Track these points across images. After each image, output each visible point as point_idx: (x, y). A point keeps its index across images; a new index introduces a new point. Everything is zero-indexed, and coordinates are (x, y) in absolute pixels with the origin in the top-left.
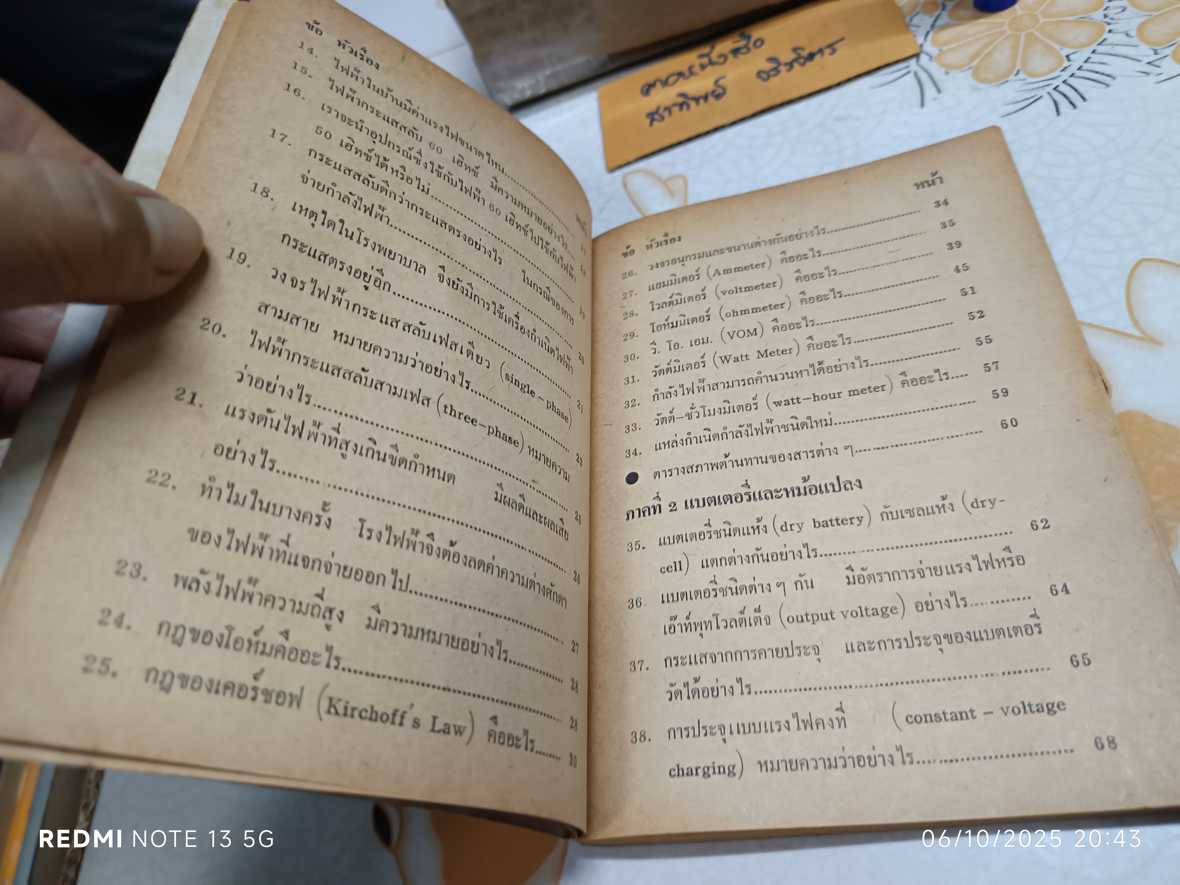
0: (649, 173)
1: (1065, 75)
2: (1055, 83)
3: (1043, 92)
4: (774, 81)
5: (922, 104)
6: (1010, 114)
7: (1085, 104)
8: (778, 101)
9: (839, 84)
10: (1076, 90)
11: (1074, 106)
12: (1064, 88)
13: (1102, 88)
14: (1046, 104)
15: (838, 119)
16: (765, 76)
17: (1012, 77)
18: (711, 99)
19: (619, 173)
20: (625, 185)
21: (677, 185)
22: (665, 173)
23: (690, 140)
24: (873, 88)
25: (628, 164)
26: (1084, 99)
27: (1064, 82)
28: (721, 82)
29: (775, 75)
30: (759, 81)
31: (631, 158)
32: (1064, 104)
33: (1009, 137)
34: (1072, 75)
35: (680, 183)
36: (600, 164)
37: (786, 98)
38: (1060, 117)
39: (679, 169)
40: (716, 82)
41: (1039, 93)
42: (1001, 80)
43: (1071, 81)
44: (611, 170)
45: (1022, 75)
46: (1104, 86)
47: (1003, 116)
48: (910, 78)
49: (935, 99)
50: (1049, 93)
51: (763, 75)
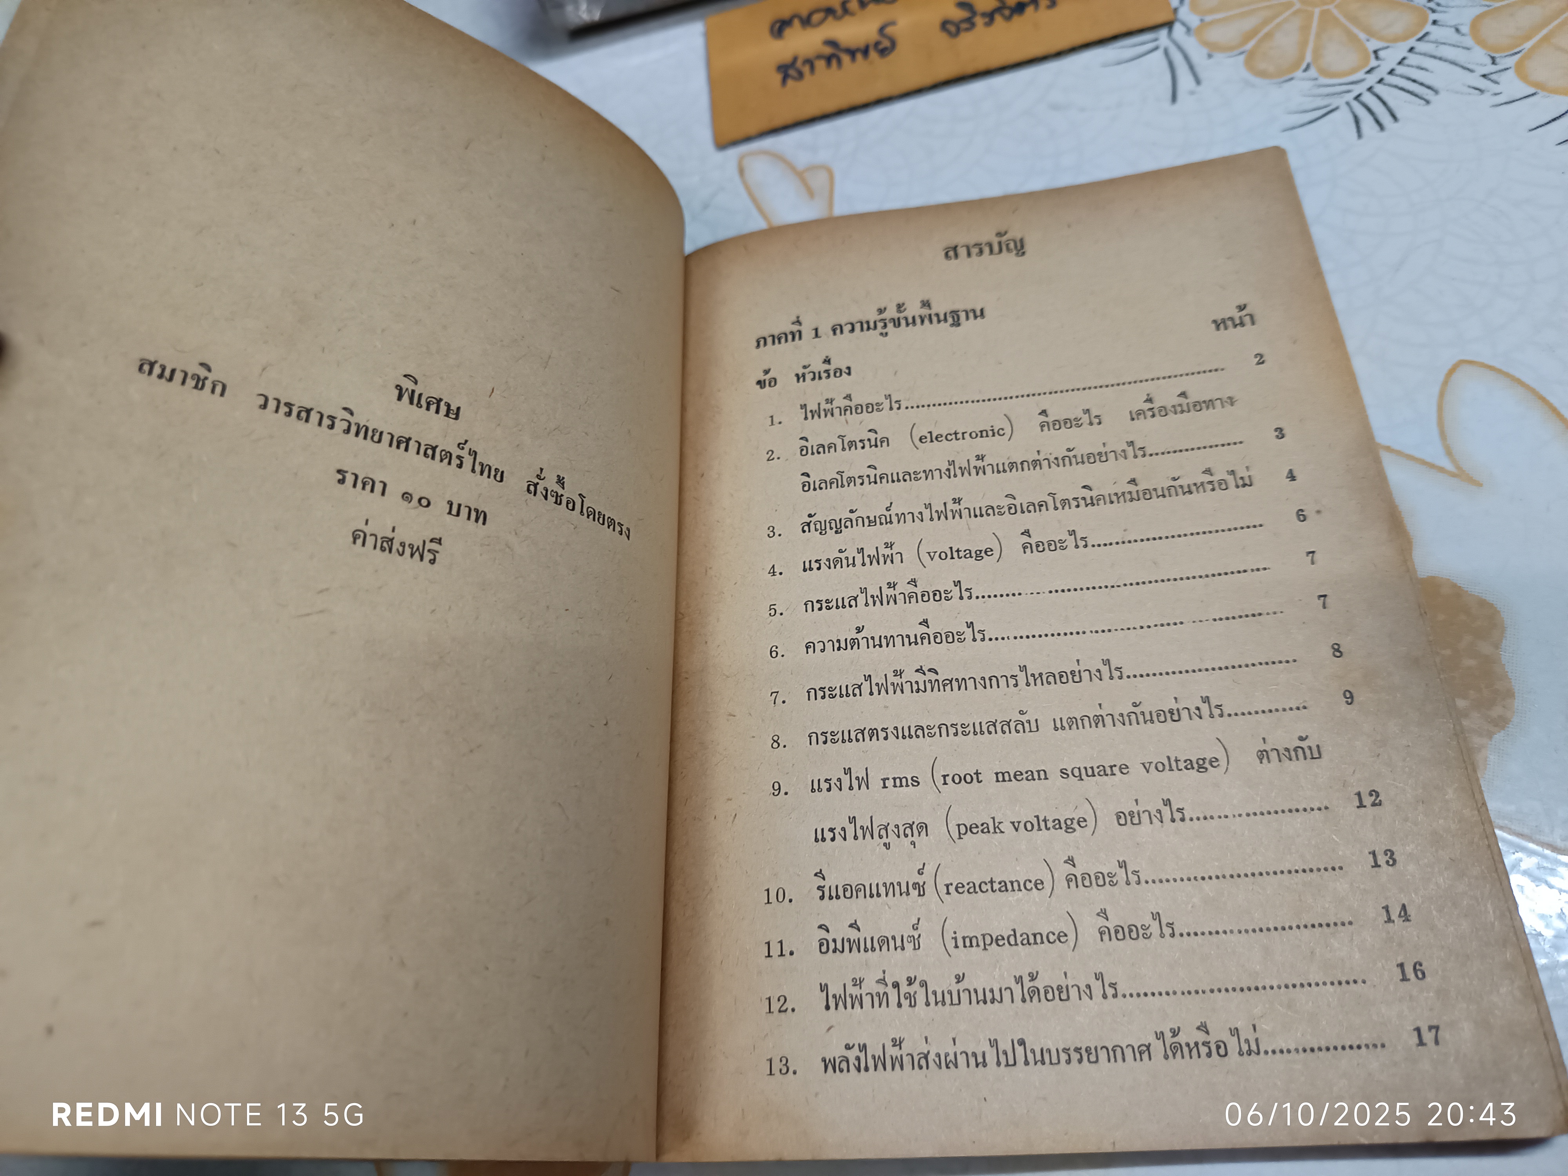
0: (778, 157)
6: (1293, 128)
7: (1396, 125)
10: (1384, 103)
11: (1381, 126)
13: (1419, 105)
19: (733, 153)
20: (741, 171)
21: (819, 180)
22: (802, 160)
23: (840, 113)
25: (748, 139)
26: (1395, 118)
31: (753, 130)
33: (1294, 161)
35: (823, 177)
36: (704, 134)
38: (1361, 141)
39: (823, 156)
41: (1335, 102)
44: (722, 145)
46: (1423, 102)
47: (1285, 130)
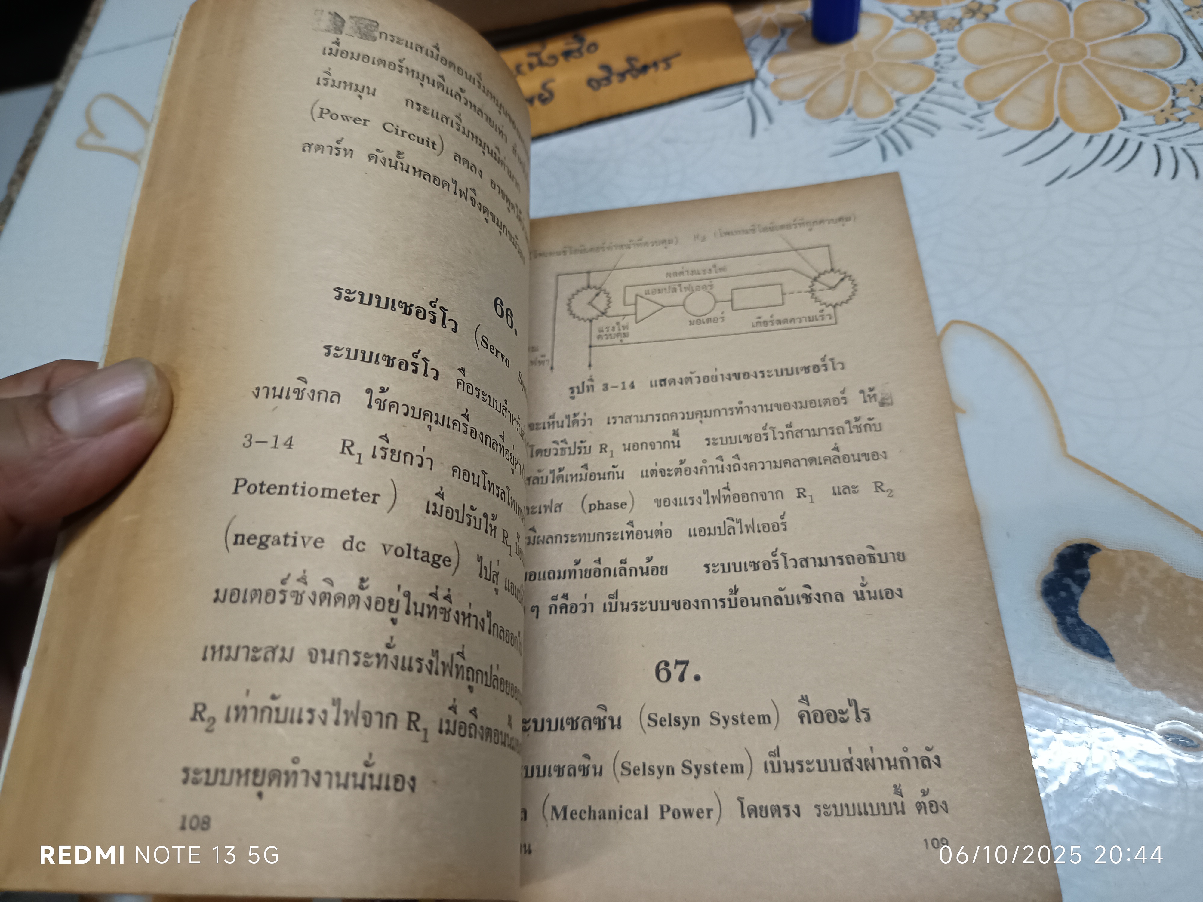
1: (895, 119)
2: (884, 126)
3: (871, 135)
4: (605, 91)
5: (753, 132)
8: (606, 112)
9: (671, 102)
12: (892, 133)
14: (873, 147)
15: (667, 141)
16: (594, 84)
17: (843, 115)
18: (537, 103)
24: (705, 110)
27: (893, 127)
28: (550, 86)
29: (606, 85)
30: (589, 90)
32: (891, 150)
34: (901, 121)
37: (615, 110)
40: (544, 86)
42: (832, 116)
43: (901, 126)
45: (853, 114)
48: (744, 104)
49: (766, 130)
50: (877, 137)
51: (593, 83)
